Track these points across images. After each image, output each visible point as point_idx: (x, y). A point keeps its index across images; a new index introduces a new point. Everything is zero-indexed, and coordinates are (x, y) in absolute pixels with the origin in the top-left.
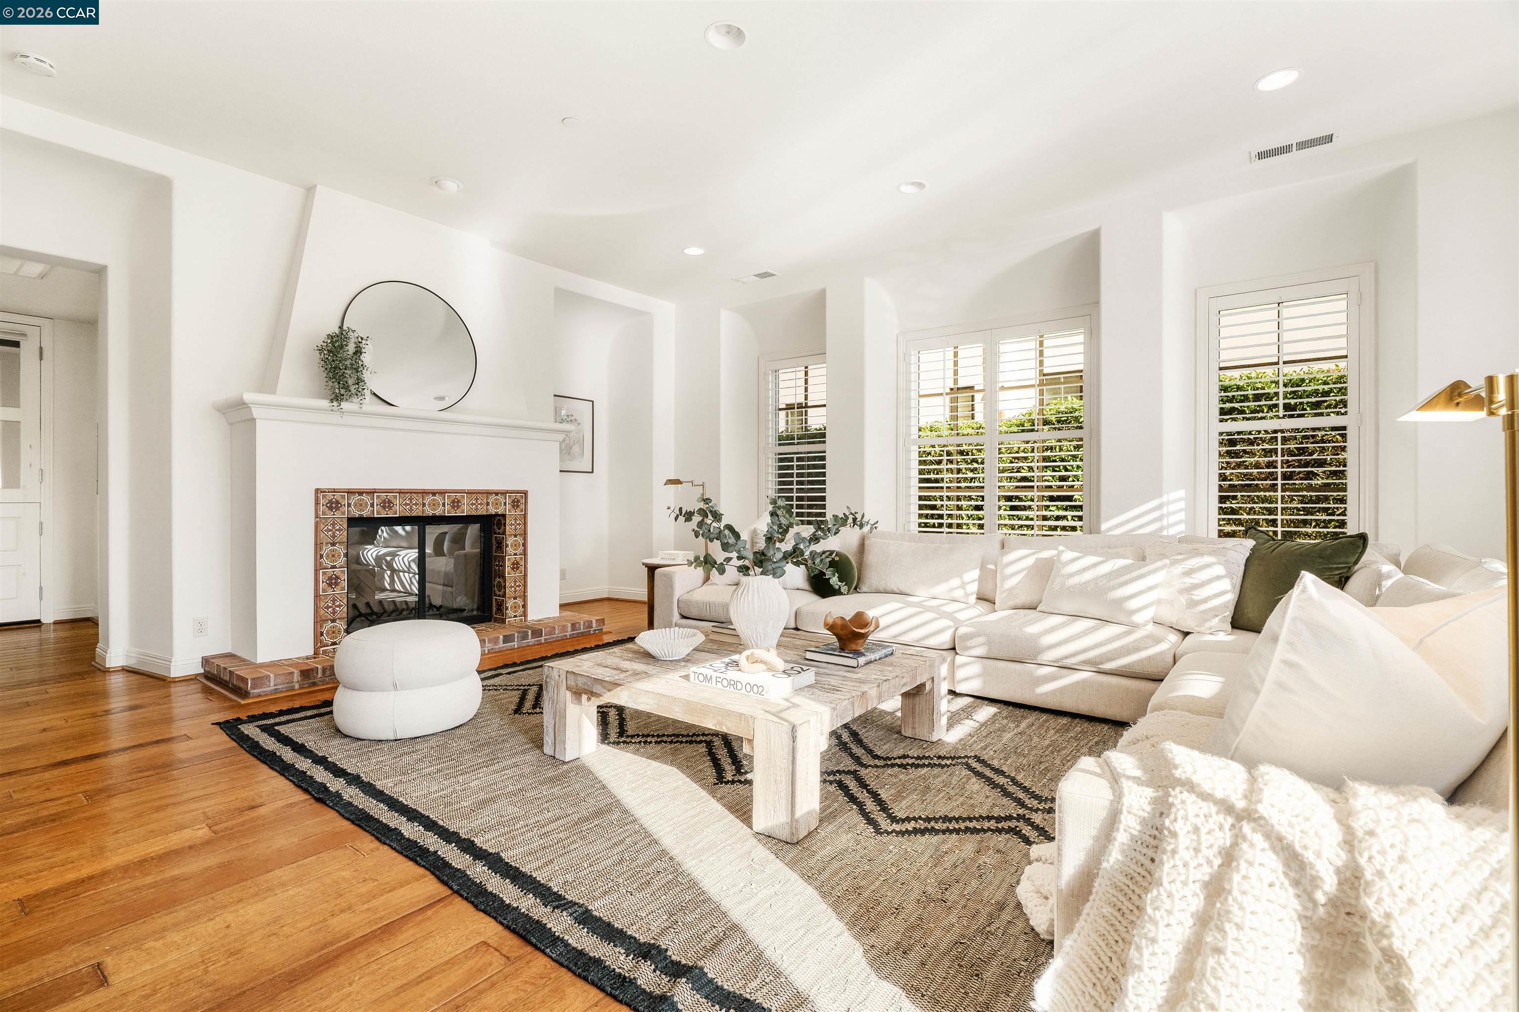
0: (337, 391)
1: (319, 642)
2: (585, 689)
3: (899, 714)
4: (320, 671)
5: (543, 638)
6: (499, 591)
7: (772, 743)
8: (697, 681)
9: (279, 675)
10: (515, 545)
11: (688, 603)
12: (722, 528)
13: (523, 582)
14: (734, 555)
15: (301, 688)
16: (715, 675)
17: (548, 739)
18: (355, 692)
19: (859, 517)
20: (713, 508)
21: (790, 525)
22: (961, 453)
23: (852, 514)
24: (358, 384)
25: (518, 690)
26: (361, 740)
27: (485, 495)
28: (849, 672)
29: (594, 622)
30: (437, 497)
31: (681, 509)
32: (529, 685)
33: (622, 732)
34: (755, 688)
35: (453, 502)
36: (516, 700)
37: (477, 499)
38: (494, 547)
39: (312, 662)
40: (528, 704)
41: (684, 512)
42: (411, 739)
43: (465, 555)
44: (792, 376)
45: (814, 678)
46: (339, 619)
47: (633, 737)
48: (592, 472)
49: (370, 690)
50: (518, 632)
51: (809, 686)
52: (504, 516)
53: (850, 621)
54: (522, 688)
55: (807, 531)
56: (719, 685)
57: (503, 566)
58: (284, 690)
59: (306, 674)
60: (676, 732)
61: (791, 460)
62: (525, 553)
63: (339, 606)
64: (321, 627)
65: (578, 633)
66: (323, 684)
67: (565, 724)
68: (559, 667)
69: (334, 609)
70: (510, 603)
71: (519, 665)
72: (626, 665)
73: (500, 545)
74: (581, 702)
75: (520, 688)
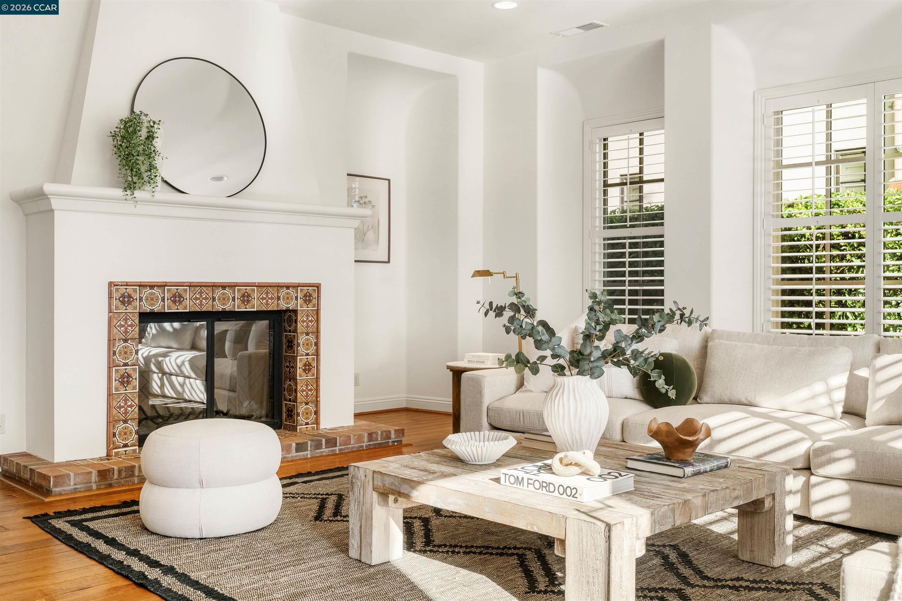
0: (130, 179)
1: (112, 443)
2: (393, 490)
3: (735, 537)
4: (116, 473)
5: (337, 448)
6: (290, 395)
7: (584, 543)
8: (508, 483)
9: (78, 474)
10: (307, 344)
11: (499, 411)
12: (535, 324)
13: (315, 386)
14: (548, 353)
15: (98, 489)
16: (526, 476)
17: (354, 542)
18: (162, 489)
19: (687, 313)
20: (526, 302)
21: (613, 322)
22: (846, 235)
23: (679, 309)
24: (150, 171)
25: (317, 498)
26: (168, 537)
27: (275, 289)
28: (673, 481)
29: (393, 432)
30: (227, 291)
31: (491, 304)
32: (327, 494)
33: (428, 541)
34: (568, 489)
35: (243, 296)
36: (316, 507)
37: (267, 293)
38: (284, 347)
39: (107, 463)
40: (328, 512)
41: (494, 308)
42: (216, 538)
43: (250, 356)
44: (624, 144)
45: (633, 485)
46: (131, 419)
47: (440, 546)
48: (389, 262)
49: (177, 486)
50: (312, 440)
51: (627, 493)
52: (295, 311)
53: (677, 429)
54: (320, 496)
55: (629, 329)
56: (531, 487)
57: (295, 367)
58: (82, 490)
59: (103, 474)
60: (486, 544)
61: (623, 246)
62: (317, 354)
63: (131, 406)
64: (114, 427)
65: (375, 444)
66: (119, 486)
67: (372, 525)
68: (366, 467)
69: (126, 410)
70: (301, 409)
71: (314, 474)
72: (434, 467)
73: (291, 344)
74: (388, 504)
75: (318, 496)
